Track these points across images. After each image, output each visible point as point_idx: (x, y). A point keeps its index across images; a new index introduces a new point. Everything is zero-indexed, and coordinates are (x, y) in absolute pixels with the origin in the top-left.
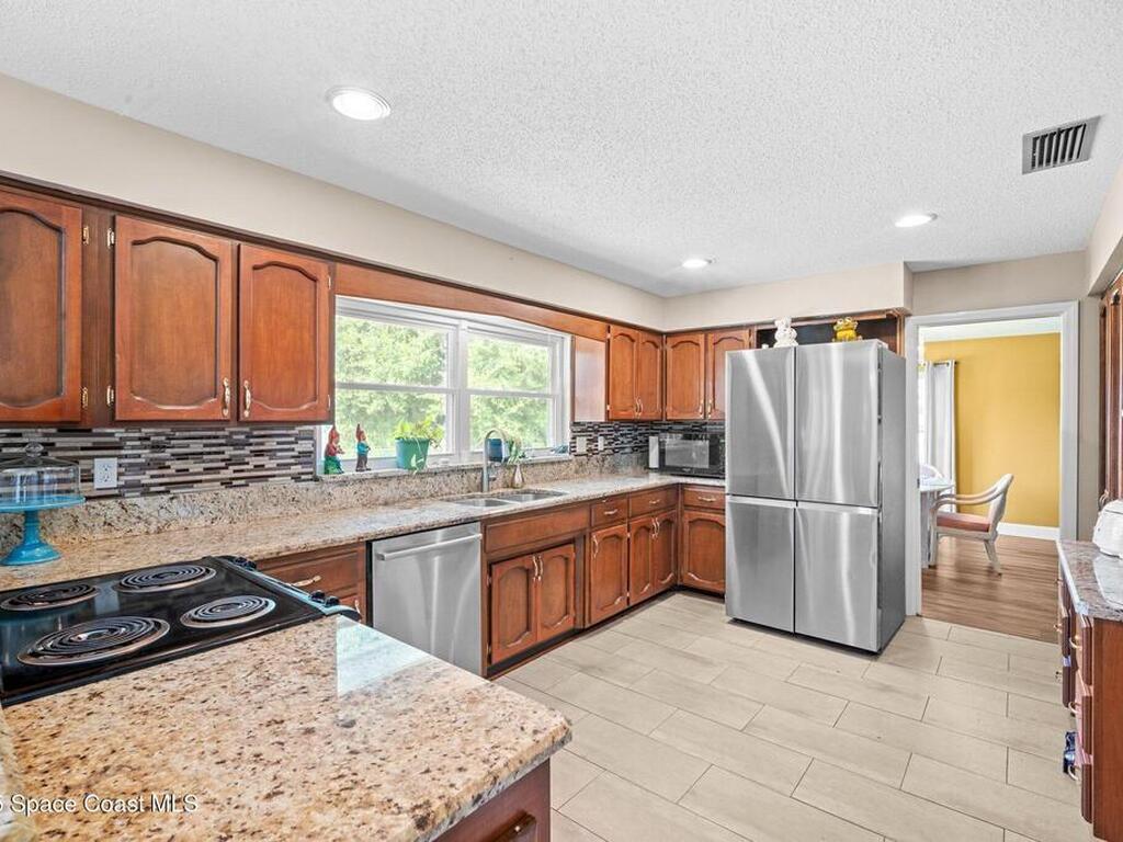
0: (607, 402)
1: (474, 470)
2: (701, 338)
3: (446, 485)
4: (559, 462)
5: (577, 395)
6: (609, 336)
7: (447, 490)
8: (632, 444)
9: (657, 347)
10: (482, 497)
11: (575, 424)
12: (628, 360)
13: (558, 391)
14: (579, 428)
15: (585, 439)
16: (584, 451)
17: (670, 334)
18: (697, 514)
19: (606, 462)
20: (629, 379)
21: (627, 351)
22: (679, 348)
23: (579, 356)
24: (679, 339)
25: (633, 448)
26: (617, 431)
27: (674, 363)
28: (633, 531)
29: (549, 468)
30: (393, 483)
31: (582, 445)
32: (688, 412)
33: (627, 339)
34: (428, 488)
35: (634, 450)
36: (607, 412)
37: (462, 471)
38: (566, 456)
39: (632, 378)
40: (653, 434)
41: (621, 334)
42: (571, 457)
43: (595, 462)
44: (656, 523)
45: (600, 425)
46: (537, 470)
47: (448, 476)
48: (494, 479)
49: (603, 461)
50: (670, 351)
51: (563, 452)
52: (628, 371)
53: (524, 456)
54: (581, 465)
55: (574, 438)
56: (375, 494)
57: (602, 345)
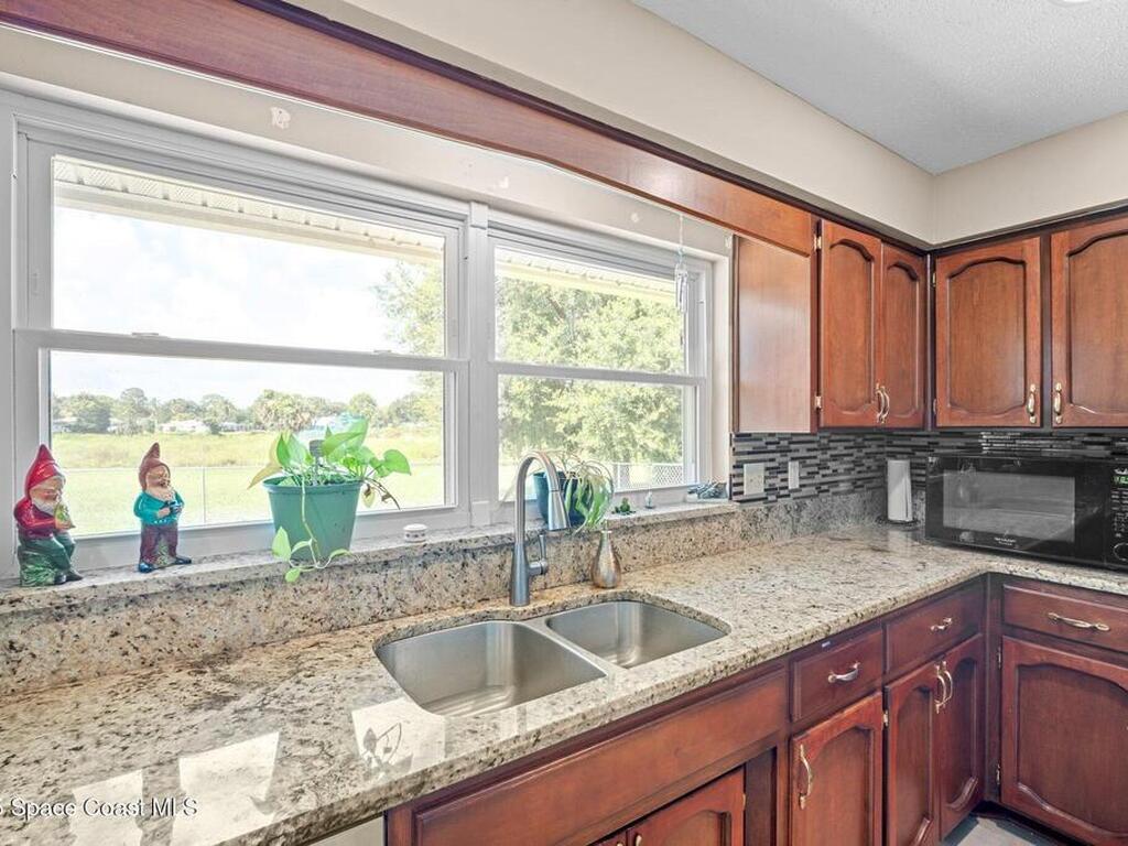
0: (816, 389)
1: (497, 548)
2: (1031, 248)
3: (419, 589)
4: (706, 518)
5: (743, 378)
6: (819, 243)
7: (421, 601)
8: (854, 475)
9: (913, 278)
10: (507, 616)
11: (740, 437)
12: (859, 299)
13: (704, 372)
14: (749, 446)
15: (762, 466)
16: (759, 490)
17: (940, 252)
18: (1038, 652)
19: (804, 513)
20: (860, 342)
21: (857, 281)
22: (964, 277)
23: (748, 304)
24: (968, 257)
25: (854, 482)
26: (825, 449)
27: (955, 310)
28: (895, 707)
29: (685, 532)
30: (249, 599)
31: (755, 480)
32: (992, 413)
33: (853, 252)
34: (363, 600)
35: (856, 485)
36: (816, 412)
37: (462, 553)
38: (723, 504)
39: (867, 340)
40: (893, 455)
41: (844, 242)
42: (734, 506)
43: (782, 514)
44: (943, 674)
45: (793, 439)
46: (652, 539)
47: (425, 566)
48: (544, 572)
49: (799, 509)
50: (944, 286)
51: (717, 495)
52: (860, 326)
53: (625, 509)
54: (754, 520)
55: (738, 466)
56: (188, 631)
57: (805, 263)
